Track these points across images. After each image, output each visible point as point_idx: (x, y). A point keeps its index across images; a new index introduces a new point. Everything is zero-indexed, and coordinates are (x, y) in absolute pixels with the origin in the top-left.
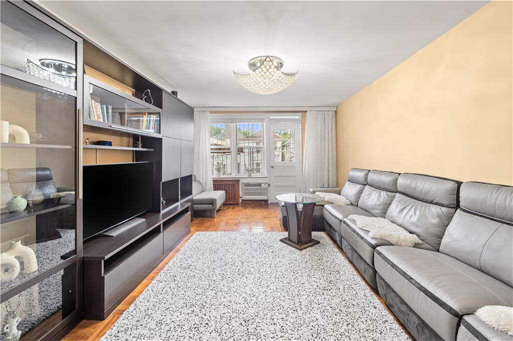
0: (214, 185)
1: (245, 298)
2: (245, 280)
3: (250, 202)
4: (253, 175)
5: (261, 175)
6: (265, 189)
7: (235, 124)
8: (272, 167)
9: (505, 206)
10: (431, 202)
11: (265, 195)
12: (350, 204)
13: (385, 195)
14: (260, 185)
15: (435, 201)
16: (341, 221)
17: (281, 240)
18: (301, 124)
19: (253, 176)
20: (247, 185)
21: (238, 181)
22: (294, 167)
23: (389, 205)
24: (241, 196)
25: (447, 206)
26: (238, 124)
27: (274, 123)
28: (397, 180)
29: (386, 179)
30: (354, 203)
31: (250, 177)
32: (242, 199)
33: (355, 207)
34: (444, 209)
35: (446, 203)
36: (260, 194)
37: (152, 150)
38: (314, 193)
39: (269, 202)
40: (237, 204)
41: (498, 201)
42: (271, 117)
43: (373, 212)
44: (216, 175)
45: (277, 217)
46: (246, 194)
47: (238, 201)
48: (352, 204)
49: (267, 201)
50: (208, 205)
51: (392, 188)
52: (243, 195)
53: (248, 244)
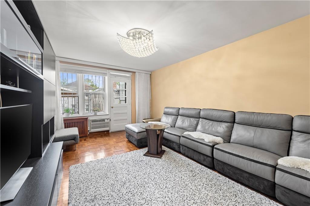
0: (65, 124)
1: (162, 201)
2: (149, 189)
3: (96, 134)
4: (98, 113)
5: (103, 113)
6: (108, 123)
7: (82, 74)
8: (112, 107)
9: (258, 120)
10: (221, 122)
11: (108, 127)
12: (170, 126)
13: (194, 120)
14: (104, 120)
15: (224, 121)
16: (180, 137)
17: (144, 155)
18: (130, 80)
19: (98, 115)
20: (94, 121)
21: (86, 119)
22: (126, 107)
23: (197, 125)
24: (88, 130)
25: (230, 123)
26: (84, 75)
27: (114, 77)
28: (200, 112)
29: (193, 112)
30: (173, 126)
31: (96, 115)
32: (90, 132)
33: (174, 128)
34: (229, 124)
35: (230, 121)
36: (104, 127)
37: (30, 92)
38: (148, 123)
39: (110, 132)
40: (86, 136)
41: (255, 118)
42: (111, 73)
43: (188, 129)
44: (65, 116)
45: (125, 141)
46: (93, 128)
47: (87, 133)
48: (171, 127)
49: (108, 131)
50: (71, 141)
51: (197, 116)
52: (91, 129)
53: (125, 164)
